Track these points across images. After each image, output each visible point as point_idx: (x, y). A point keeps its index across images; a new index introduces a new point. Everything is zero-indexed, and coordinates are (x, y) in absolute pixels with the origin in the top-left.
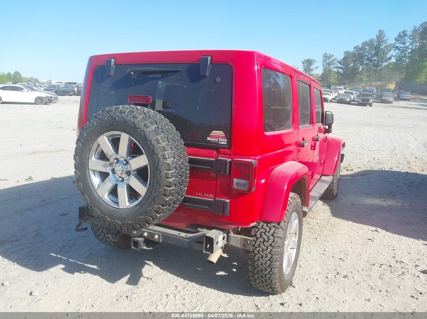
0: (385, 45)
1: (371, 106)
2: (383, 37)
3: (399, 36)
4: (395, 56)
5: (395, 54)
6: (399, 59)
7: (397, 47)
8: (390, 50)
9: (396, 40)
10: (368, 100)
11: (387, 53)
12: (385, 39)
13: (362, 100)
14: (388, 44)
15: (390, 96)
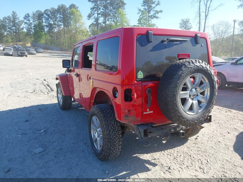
0: (18, 20)
1: (26, 56)
2: (16, 16)
3: (26, 16)
4: (25, 28)
5: (25, 26)
6: (29, 30)
7: (26, 22)
8: (22, 24)
9: (25, 18)
10: (25, 53)
11: (21, 26)
12: (17, 17)
13: (21, 53)
14: (20, 20)
15: (34, 51)
